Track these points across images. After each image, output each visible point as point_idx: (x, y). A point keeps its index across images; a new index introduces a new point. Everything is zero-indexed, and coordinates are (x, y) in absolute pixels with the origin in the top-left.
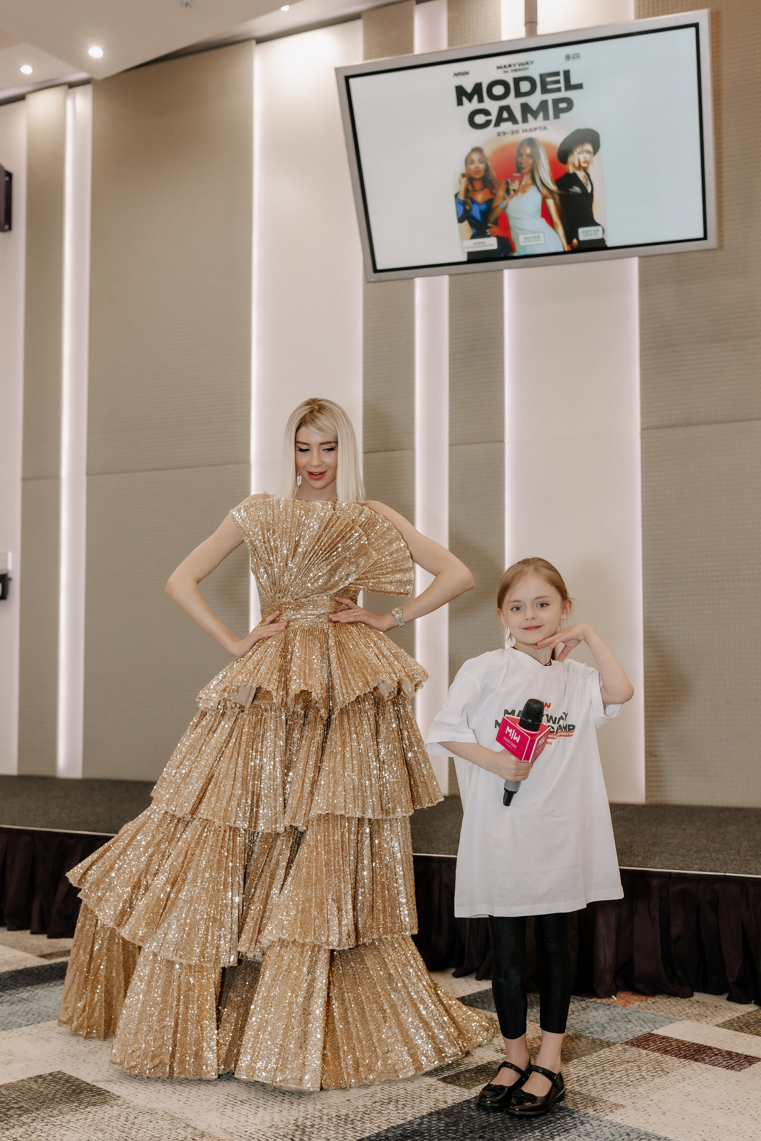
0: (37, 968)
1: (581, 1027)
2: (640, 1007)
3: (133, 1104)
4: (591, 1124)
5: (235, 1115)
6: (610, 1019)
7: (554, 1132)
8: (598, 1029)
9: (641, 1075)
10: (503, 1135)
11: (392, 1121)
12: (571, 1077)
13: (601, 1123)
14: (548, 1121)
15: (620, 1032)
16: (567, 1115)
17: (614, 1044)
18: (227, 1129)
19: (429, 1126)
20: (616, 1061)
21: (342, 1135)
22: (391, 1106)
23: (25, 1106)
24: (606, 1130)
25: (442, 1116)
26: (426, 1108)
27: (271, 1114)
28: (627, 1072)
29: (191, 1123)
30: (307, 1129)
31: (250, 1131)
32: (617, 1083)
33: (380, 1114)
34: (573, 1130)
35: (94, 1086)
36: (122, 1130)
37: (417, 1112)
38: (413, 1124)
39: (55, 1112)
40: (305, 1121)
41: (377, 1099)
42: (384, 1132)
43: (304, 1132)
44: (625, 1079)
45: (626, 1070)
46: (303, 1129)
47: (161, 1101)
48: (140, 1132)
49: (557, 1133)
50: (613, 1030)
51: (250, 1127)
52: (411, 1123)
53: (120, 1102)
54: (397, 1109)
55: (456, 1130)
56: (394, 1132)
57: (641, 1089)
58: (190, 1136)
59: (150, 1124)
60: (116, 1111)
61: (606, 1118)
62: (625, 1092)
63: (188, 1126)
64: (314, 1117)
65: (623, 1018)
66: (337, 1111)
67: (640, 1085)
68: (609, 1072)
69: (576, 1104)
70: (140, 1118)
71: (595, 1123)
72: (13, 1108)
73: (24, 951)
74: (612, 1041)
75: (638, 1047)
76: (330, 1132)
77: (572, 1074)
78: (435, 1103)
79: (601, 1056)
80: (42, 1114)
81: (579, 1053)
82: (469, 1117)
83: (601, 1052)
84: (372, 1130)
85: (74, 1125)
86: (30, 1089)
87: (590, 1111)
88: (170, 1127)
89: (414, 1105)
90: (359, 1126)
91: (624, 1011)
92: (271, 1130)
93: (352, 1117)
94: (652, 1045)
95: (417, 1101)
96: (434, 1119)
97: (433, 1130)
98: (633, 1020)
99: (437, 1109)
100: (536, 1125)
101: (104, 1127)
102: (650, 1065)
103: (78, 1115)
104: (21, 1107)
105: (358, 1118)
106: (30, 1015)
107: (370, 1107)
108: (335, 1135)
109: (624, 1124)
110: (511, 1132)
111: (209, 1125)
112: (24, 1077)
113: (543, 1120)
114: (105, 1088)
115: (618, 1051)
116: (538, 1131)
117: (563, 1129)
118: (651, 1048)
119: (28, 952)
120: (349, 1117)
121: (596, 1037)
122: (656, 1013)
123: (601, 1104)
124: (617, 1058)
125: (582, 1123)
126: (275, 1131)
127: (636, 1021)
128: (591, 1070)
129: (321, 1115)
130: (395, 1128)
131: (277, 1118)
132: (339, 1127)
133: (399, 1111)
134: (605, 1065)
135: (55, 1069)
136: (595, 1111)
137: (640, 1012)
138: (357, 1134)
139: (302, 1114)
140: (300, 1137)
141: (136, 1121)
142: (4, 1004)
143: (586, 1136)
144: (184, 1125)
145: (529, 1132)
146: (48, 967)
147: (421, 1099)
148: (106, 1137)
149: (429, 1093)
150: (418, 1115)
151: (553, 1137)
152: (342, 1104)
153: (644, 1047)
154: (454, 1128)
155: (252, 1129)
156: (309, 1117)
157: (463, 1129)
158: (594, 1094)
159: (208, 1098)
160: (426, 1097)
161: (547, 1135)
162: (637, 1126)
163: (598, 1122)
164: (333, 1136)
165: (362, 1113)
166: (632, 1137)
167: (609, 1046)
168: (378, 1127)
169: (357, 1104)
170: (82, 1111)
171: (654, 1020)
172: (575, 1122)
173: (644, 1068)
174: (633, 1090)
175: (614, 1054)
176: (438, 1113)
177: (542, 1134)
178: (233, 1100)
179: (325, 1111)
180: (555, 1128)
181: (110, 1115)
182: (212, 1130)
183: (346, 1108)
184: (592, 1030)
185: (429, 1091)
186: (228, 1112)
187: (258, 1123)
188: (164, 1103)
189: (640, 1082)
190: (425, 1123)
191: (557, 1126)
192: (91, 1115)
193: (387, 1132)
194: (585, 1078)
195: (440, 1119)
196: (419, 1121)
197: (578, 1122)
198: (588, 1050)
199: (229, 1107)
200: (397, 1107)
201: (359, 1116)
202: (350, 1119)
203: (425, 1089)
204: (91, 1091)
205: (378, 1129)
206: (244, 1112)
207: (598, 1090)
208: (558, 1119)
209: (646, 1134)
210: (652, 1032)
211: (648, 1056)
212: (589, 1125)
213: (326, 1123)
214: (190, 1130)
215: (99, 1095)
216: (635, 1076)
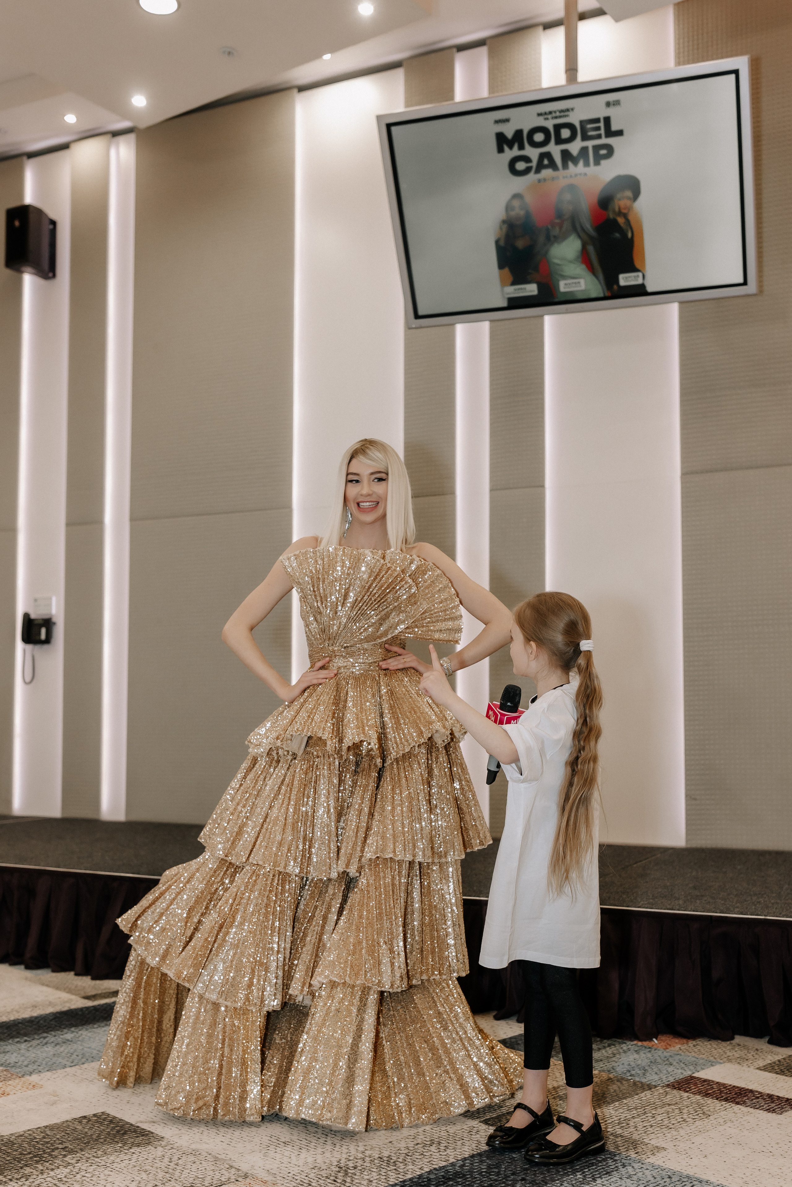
0: (81, 1009)
1: (623, 1070)
2: (681, 1050)
4: (633, 1167)
5: (278, 1156)
6: (651, 1062)
7: (596, 1175)
8: (639, 1072)
9: (682, 1118)
10: (545, 1177)
11: (434, 1163)
12: (613, 1120)
13: (642, 1166)
14: (590, 1164)
15: (661, 1075)
16: (609, 1158)
17: (656, 1087)
18: (270, 1170)
19: (471, 1168)
20: (657, 1103)
21: (385, 1177)
22: (433, 1148)
23: (70, 1146)
24: (647, 1172)
25: (485, 1159)
26: (468, 1150)
27: (314, 1156)
28: (668, 1114)
29: (234, 1164)
30: (349, 1171)
31: (293, 1173)
32: (658, 1125)
33: (423, 1156)
34: (615, 1173)
35: (138, 1127)
36: (166, 1170)
37: (459, 1153)
38: (455, 1165)
39: (99, 1153)
40: (348, 1163)
41: (419, 1141)
42: (426, 1174)
43: (346, 1174)
44: (666, 1122)
45: (668, 1113)
46: (346, 1171)
48: (184, 1173)
49: (599, 1175)
50: (654, 1072)
51: (292, 1169)
52: (453, 1164)
53: (163, 1143)
54: (440, 1151)
55: (499, 1172)
56: (436, 1174)
57: (682, 1132)
58: (233, 1178)
59: (194, 1165)
60: (159, 1151)
61: (648, 1160)
62: (666, 1135)
63: (231, 1167)
64: (357, 1159)
65: (664, 1061)
66: (379, 1153)
67: (682, 1127)
68: (651, 1115)
69: (617, 1147)
70: (184, 1158)
71: (636, 1166)
72: (58, 1148)
73: (68, 992)
74: (654, 1083)
75: (680, 1089)
76: (373, 1173)
77: (614, 1117)
78: (476, 1145)
79: (643, 1099)
80: (87, 1155)
81: (621, 1095)
82: (511, 1159)
83: (643, 1095)
84: (414, 1172)
85: (119, 1166)
86: (75, 1130)
87: (632, 1154)
88: (213, 1168)
89: (456, 1147)
90: (401, 1168)
91: (665, 1054)
92: (314, 1171)
93: (395, 1158)
94: (693, 1088)
95: (459, 1143)
96: (476, 1161)
97: (475, 1172)
98: (675, 1063)
99: (479, 1151)
100: (578, 1167)
101: (148, 1167)
102: (691, 1107)
103: (123, 1157)
104: (66, 1147)
105: (400, 1160)
106: (74, 1056)
107: (411, 1149)
108: (378, 1177)
109: (667, 1166)
110: (553, 1175)
111: (253, 1166)
112: (68, 1117)
113: (585, 1162)
114: (149, 1129)
115: (660, 1093)
116: (580, 1173)
117: (605, 1171)
118: (693, 1090)
119: (73, 994)
120: (391, 1159)
121: (637, 1079)
122: (697, 1056)
123: (643, 1147)
124: (658, 1101)
125: (624, 1166)
126: (318, 1173)
127: (677, 1064)
128: (632, 1113)
129: (363, 1157)
130: (438, 1170)
131: (320, 1159)
132: (381, 1169)
133: (441, 1153)
134: (646, 1108)
135: (99, 1110)
136: (636, 1153)
137: (681, 1055)
138: (399, 1176)
139: (345, 1156)
140: (342, 1178)
141: (180, 1162)
142: (48, 1045)
143: (628, 1178)
144: (228, 1166)
145: (571, 1175)
146: (92, 1008)
147: (463, 1141)
148: (150, 1178)
149: (471, 1135)
150: (459, 1157)
151: (594, 1180)
152: (384, 1146)
153: (685, 1090)
154: (496, 1170)
155: (296, 1170)
156: (351, 1158)
157: (505, 1171)
158: (635, 1136)
159: (251, 1139)
160: (467, 1139)
161: (589, 1178)
162: (678, 1169)
163: (640, 1164)
164: (375, 1178)
165: (404, 1155)
166: (673, 1180)
167: (650, 1089)
168: (420, 1169)
169: (399, 1145)
170: (127, 1151)
171: (695, 1063)
172: (617, 1165)
173: (685, 1111)
174: (675, 1133)
175: (655, 1097)
176: (480, 1155)
177: (584, 1176)
178: (276, 1141)
179: (368, 1153)
180: (597, 1171)
181: (153, 1156)
182: (255, 1172)
183: (388, 1149)
184: (633, 1072)
185: (471, 1133)
186: (271, 1153)
187: (301, 1164)
188: (208, 1144)
189: (682, 1125)
190: (467, 1165)
191: (599, 1168)
193: (429, 1174)
194: (627, 1121)
195: (482, 1162)
196: (461, 1163)
197: (620, 1164)
198: (629, 1093)
199: (272, 1148)
200: (439, 1148)
201: (401, 1158)
202: (392, 1161)
203: (467, 1131)
204: (135, 1131)
205: (420, 1171)
206: (287, 1153)
207: (639, 1133)
208: (600, 1161)
209: (688, 1177)
210: (694, 1075)
211: (689, 1098)
212: (631, 1167)
213: (368, 1165)
214: (233, 1171)
215: (143, 1135)
216: (677, 1119)
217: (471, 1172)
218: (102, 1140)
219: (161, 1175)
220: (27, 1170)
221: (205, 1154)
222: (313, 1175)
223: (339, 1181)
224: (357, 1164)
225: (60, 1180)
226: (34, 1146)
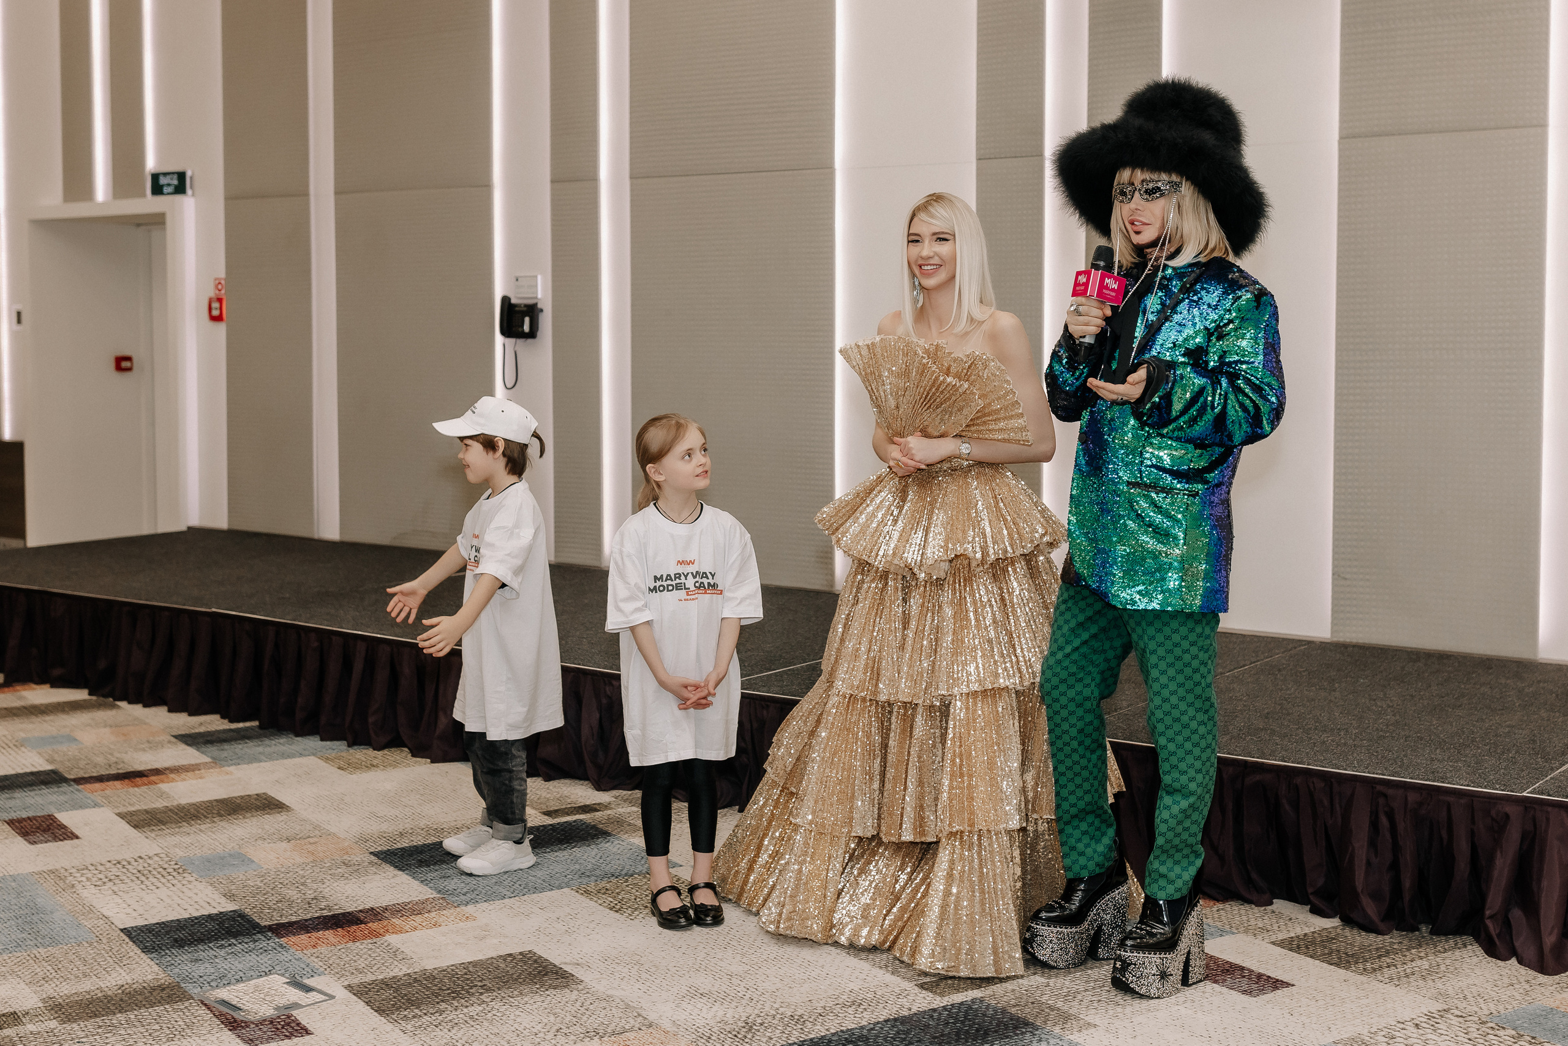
3: (593, 989)
5: (690, 1007)
22: (850, 1010)
39: (516, 993)
46: (751, 1027)
47: (622, 989)
51: (698, 1021)
52: (862, 1028)
53: (581, 987)
59: (603, 1011)
72: (476, 986)
80: (502, 994)
85: (530, 1007)
92: (719, 1025)
103: (537, 998)
105: (811, 1020)
112: (494, 954)
114: (571, 972)
135: (526, 948)
138: (802, 1036)
139: (756, 1012)
141: (591, 1007)
155: (700, 1022)
156: (762, 1015)
176: (895, 1020)
182: (661, 1021)
186: (684, 1005)
192: (549, 998)
196: (872, 1026)
204: (556, 973)
206: (699, 1006)
217: (877, 1036)
218: (521, 980)
219: (569, 1018)
220: (443, 1006)
221: (618, 1001)
222: (717, 1028)
223: (740, 1036)
224: (766, 1021)
225: (472, 1017)
226: (454, 982)
